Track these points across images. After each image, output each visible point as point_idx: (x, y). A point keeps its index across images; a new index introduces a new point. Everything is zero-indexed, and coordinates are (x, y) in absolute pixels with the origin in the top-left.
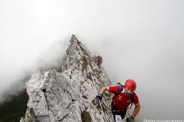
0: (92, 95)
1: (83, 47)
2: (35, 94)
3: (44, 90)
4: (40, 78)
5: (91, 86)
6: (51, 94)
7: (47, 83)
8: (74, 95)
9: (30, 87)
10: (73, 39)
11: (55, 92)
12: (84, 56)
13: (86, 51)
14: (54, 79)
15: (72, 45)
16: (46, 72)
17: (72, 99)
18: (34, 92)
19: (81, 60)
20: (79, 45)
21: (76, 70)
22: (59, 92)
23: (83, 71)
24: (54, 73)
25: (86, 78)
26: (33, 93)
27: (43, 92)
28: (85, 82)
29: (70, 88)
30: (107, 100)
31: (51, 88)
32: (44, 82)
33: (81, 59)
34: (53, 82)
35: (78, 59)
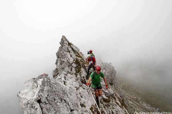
0: (89, 102)
1: (74, 48)
2: (29, 106)
3: (39, 101)
4: (33, 87)
5: (87, 92)
6: (47, 105)
7: (42, 92)
8: (72, 104)
9: (23, 98)
10: (63, 40)
11: (51, 102)
12: (76, 58)
13: (78, 52)
14: (49, 87)
15: (62, 48)
16: (40, 79)
17: (70, 108)
18: (28, 103)
19: (74, 64)
20: (71, 47)
21: (69, 74)
22: (56, 102)
23: (76, 75)
24: (49, 81)
25: (81, 83)
26: (27, 105)
27: (38, 103)
28: (80, 87)
29: (66, 96)
30: (105, 107)
31: (47, 98)
32: (38, 91)
33: (73, 62)
34: (48, 91)
35: (70, 62)
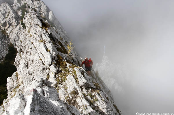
4: (21, 106)
7: (33, 112)
13: (61, 42)
14: (39, 106)
16: (28, 96)
19: (52, 66)
20: (47, 32)
24: (38, 98)
32: (29, 110)
33: (52, 63)
34: (39, 111)
35: (46, 63)
